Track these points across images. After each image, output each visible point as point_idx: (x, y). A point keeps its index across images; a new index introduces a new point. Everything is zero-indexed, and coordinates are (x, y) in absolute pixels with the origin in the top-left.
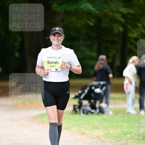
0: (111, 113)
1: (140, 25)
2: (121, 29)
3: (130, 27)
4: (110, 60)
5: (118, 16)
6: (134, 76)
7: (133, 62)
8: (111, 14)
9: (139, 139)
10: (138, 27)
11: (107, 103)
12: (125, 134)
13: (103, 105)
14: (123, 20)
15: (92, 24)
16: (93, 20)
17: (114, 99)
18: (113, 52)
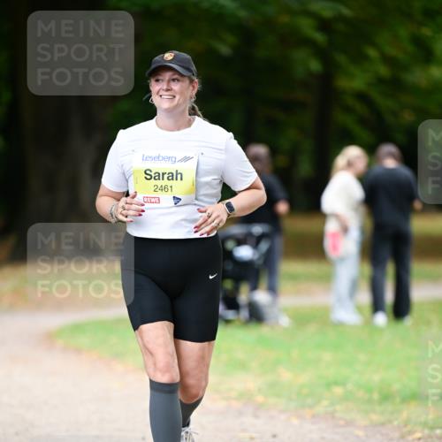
0: (285, 321)
1: (372, 53)
2: (315, 66)
3: (341, 59)
4: (282, 161)
5: (307, 27)
6: (356, 210)
7: (350, 165)
8: (285, 19)
9: (370, 401)
10: (366, 58)
11: (272, 289)
12: (329, 385)
13: (261, 297)
14: (320, 37)
15: (225, 50)
16: (231, 39)
17: (294, 278)
18: (289, 136)
